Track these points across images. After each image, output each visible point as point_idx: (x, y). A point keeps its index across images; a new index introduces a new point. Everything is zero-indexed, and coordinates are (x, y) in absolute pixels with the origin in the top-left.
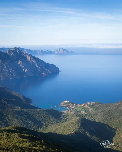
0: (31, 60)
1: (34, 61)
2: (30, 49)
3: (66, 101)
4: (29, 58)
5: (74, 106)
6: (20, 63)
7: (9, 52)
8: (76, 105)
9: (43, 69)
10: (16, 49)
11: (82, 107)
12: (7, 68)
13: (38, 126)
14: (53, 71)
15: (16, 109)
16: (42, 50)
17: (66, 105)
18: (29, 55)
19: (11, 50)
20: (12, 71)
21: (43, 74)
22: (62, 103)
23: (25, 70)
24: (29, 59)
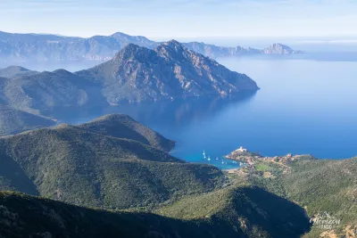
0: (200, 64)
1: (206, 67)
2: (216, 45)
3: (241, 150)
4: (197, 60)
5: (255, 159)
6: (178, 70)
7: (159, 48)
8: (260, 159)
9: (223, 83)
10: (173, 43)
11: (271, 164)
12: (151, 79)
13: (160, 195)
14: (244, 88)
15: (126, 158)
16: (239, 48)
17: (238, 158)
18: (198, 55)
19: (164, 46)
20: (160, 84)
21: (223, 92)
22: (233, 153)
23: (185, 84)
24: (197, 64)
